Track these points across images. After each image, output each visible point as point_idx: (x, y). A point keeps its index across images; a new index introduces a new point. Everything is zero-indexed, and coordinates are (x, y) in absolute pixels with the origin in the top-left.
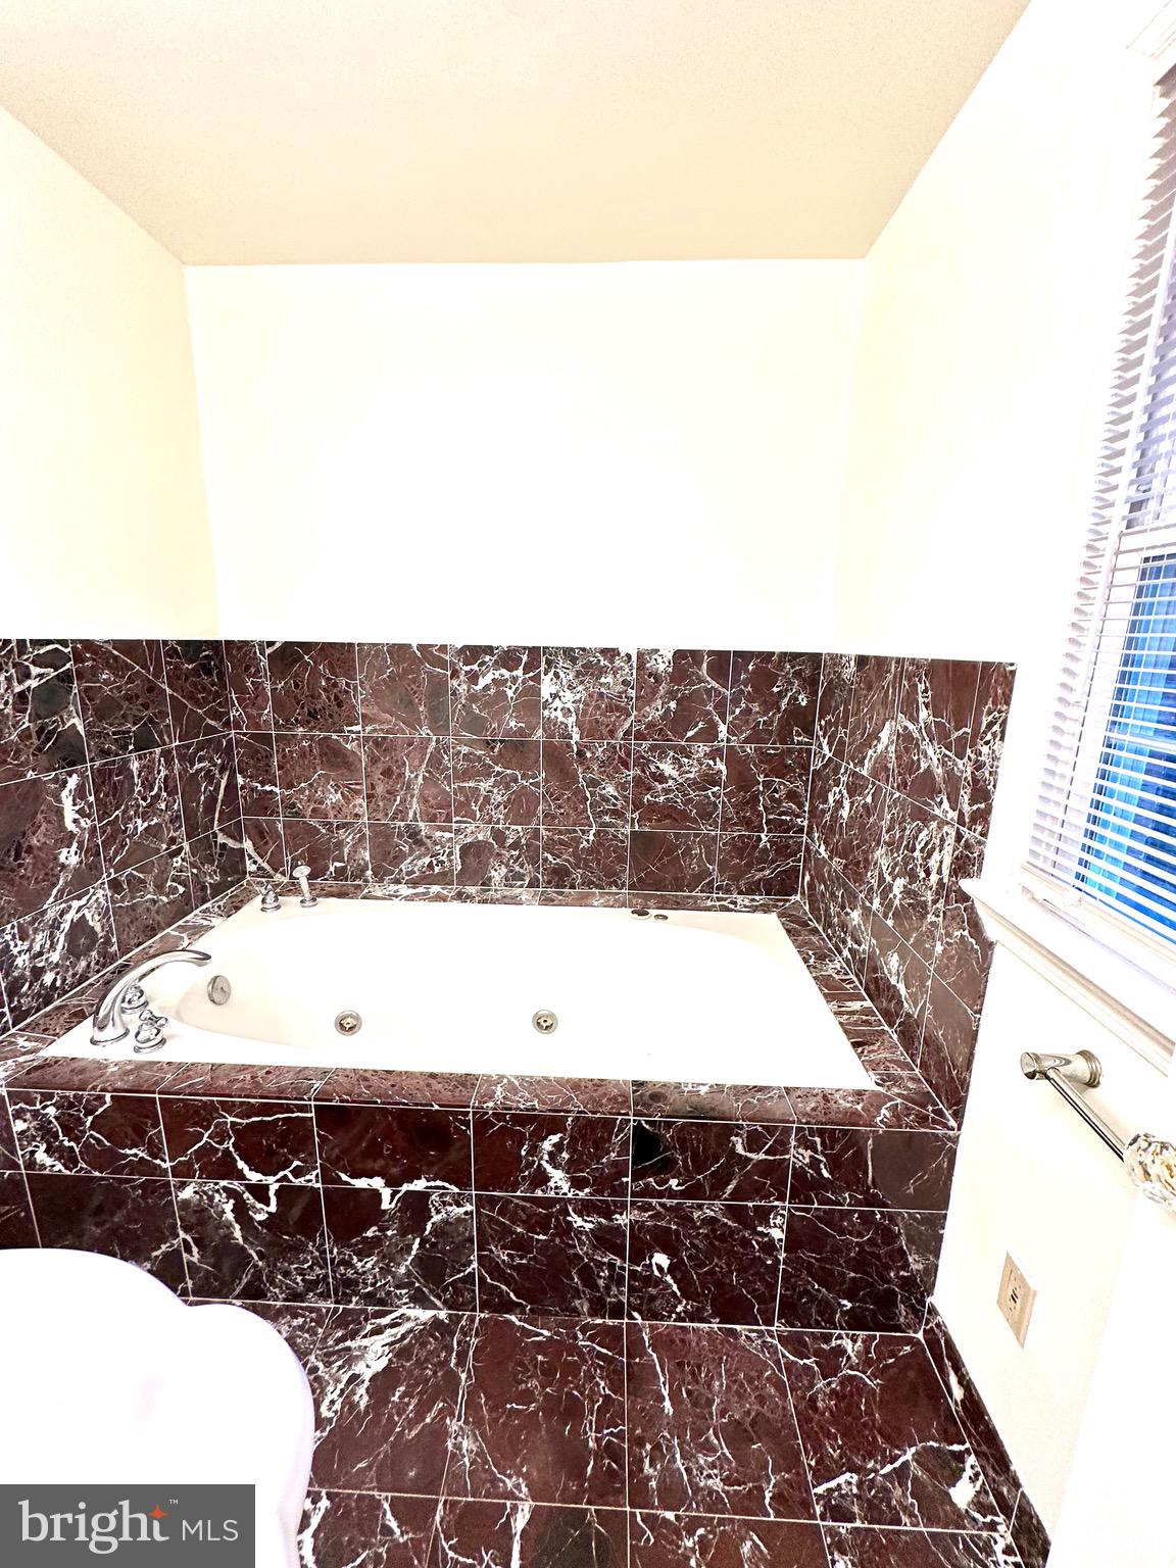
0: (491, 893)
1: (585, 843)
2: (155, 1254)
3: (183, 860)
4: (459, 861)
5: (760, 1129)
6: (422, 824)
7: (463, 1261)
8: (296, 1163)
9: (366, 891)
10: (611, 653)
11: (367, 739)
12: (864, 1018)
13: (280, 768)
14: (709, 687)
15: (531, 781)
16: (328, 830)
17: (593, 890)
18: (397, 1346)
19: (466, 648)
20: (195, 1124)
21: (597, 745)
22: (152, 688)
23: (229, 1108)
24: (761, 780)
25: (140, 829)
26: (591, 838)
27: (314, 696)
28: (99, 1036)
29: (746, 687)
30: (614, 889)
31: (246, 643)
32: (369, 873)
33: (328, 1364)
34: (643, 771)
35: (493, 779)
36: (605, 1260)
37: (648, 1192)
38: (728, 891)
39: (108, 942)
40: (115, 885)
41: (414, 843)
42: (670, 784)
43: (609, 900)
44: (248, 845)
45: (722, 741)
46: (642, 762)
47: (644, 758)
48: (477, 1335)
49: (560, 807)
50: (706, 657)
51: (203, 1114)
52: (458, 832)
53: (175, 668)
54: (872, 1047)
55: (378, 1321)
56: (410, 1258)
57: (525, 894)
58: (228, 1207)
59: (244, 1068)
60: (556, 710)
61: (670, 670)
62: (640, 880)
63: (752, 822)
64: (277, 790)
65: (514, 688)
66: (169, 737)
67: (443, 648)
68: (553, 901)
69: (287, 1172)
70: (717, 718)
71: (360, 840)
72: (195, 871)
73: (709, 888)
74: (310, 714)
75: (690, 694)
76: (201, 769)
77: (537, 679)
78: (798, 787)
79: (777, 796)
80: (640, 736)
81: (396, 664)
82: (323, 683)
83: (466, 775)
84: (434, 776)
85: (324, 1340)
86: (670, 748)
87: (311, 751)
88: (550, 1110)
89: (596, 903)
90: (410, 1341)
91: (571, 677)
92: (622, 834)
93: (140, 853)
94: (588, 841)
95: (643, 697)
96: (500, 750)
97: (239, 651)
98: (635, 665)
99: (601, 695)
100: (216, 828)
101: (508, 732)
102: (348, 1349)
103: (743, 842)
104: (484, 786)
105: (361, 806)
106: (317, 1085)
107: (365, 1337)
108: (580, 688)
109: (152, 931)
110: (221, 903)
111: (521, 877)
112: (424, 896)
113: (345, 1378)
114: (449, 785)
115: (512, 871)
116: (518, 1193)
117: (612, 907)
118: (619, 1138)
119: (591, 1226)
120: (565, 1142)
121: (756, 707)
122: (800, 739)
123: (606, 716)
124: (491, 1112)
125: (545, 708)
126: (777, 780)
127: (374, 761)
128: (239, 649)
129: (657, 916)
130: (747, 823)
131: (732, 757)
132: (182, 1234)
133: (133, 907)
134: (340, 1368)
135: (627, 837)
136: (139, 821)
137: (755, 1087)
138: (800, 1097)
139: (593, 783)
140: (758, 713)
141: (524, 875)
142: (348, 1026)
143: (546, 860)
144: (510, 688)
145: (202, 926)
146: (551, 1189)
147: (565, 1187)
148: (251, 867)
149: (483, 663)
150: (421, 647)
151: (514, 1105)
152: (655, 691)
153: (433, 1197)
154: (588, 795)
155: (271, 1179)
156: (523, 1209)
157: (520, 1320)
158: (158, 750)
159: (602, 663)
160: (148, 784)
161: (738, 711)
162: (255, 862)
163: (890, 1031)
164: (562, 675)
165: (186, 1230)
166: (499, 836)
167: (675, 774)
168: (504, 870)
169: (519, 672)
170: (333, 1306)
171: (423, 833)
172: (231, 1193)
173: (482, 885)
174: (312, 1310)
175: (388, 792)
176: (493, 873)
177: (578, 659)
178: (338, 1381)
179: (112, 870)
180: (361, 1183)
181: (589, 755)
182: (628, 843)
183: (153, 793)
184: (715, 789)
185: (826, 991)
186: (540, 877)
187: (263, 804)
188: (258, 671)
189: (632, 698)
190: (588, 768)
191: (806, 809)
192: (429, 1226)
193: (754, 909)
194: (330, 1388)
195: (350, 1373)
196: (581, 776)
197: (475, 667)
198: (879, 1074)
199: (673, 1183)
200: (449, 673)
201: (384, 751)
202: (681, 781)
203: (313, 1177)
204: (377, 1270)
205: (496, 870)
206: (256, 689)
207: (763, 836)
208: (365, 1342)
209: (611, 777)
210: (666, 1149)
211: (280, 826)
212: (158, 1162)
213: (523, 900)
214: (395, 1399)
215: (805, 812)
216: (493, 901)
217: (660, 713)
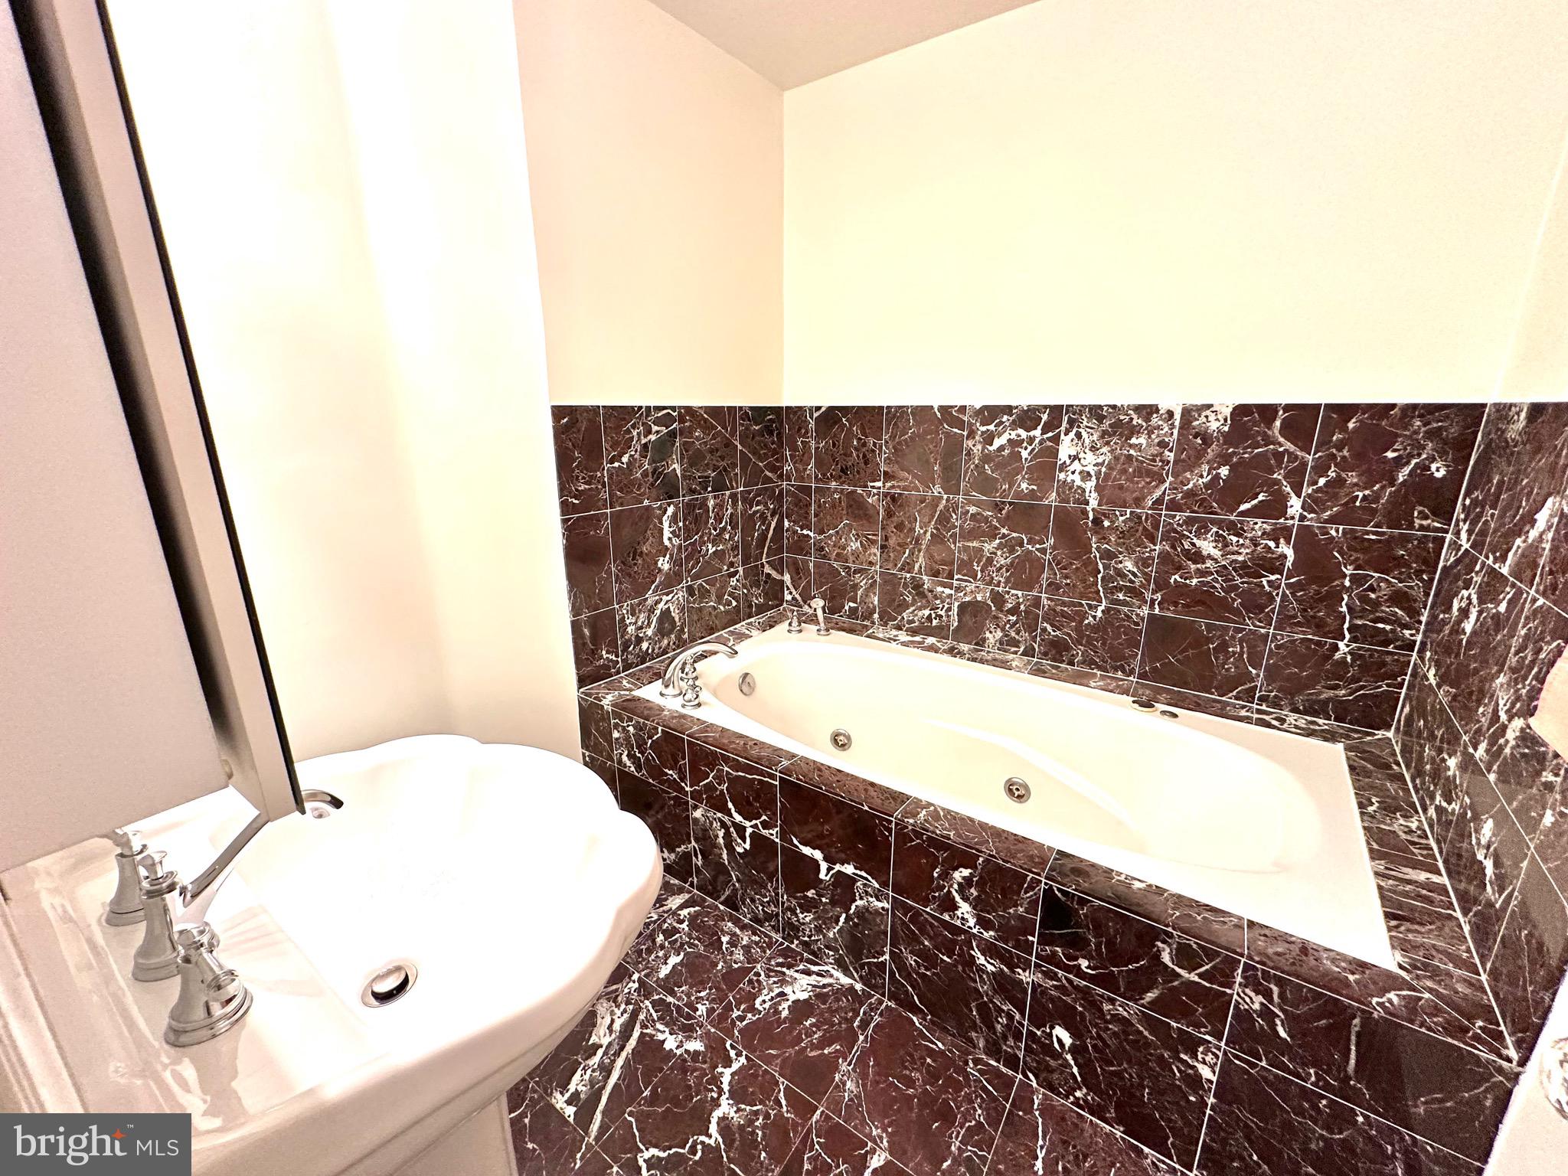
0: (982, 653)
1: (1091, 619)
2: (678, 849)
3: (737, 581)
4: (956, 617)
5: (1195, 946)
6: (925, 577)
7: (878, 949)
8: (764, 817)
9: (871, 631)
10: (1148, 411)
11: (886, 495)
12: (1424, 892)
13: (816, 515)
14: (1281, 449)
15: (1038, 546)
16: (847, 573)
17: (1095, 671)
18: (818, 990)
19: (985, 408)
20: (705, 766)
21: (1118, 513)
22: (728, 444)
23: (726, 759)
24: (1348, 572)
25: (710, 552)
26: (1099, 614)
27: (848, 455)
28: (665, 691)
29: (1340, 450)
30: (1120, 675)
31: (800, 408)
32: (876, 616)
33: (768, 976)
34: (1173, 547)
35: (998, 541)
36: (1005, 1008)
37: (1052, 959)
38: (1276, 704)
39: (682, 631)
40: (690, 590)
41: (917, 594)
42: (1208, 565)
43: (1110, 684)
44: (787, 578)
45: (1293, 518)
46: (1174, 537)
47: (1176, 531)
48: (881, 1015)
49: (1066, 577)
50: (1281, 412)
51: (712, 760)
52: (958, 589)
53: (747, 429)
54: (1416, 927)
55: (809, 966)
56: (838, 928)
57: (1017, 661)
58: (721, 833)
59: (741, 736)
60: (1073, 473)
61: (1226, 429)
62: (1154, 670)
63: (1326, 624)
64: (811, 534)
65: (1030, 448)
66: (737, 483)
67: (963, 409)
68: (1045, 672)
69: (758, 822)
70: (1288, 489)
71: (871, 585)
72: (745, 591)
73: (1249, 695)
74: (842, 470)
75: (1251, 459)
76: (757, 511)
77: (1056, 439)
78: (1411, 588)
79: (1373, 596)
80: (1174, 506)
81: (918, 424)
82: (855, 443)
83: (971, 535)
84: (942, 534)
85: (769, 959)
86: (1213, 522)
87: (840, 502)
88: (963, 844)
89: (1093, 684)
90: (828, 992)
91: (1095, 437)
92: (1138, 615)
93: (708, 570)
94: (1094, 617)
95: (1183, 461)
96: (1009, 512)
97: (795, 414)
98: (1177, 423)
99: (1129, 457)
100: (764, 560)
101: (1019, 495)
102: (784, 974)
103: (1308, 648)
104: (989, 547)
105: (875, 555)
106: (785, 763)
107: (797, 971)
108: (1105, 449)
109: (712, 630)
110: (761, 620)
111: (1016, 644)
112: (919, 645)
113: (777, 991)
114: (955, 543)
115: (1007, 636)
116: (928, 910)
117: (1111, 691)
118: (1028, 895)
119: (994, 969)
120: (975, 879)
121: (1352, 478)
122: (1425, 523)
123: (1132, 482)
124: (910, 827)
125: (1061, 471)
126: (1376, 575)
127: (889, 514)
128: (796, 412)
129: (1164, 713)
130: (1319, 626)
131: (1306, 540)
132: (693, 843)
133: (700, 609)
134: (775, 983)
135: (1143, 619)
136: (710, 546)
137: (1208, 906)
138: (1265, 935)
139: (1108, 555)
140: (1356, 485)
141: (1019, 642)
142: (840, 743)
143: (1044, 630)
144: (1026, 449)
145: (744, 634)
146: (958, 918)
147: (972, 922)
148: (788, 597)
149: (1001, 423)
150: (942, 408)
151: (931, 828)
152: (1200, 454)
153: (859, 884)
154: (1101, 567)
155: (747, 824)
156: (931, 925)
157: (920, 1024)
158: (728, 493)
159: (1134, 423)
160: (719, 519)
161: (1322, 481)
162: (791, 593)
163: (1462, 920)
164: (1084, 435)
165: (697, 841)
166: (998, 599)
167: (1216, 553)
168: (999, 634)
169: (1037, 432)
170: (781, 940)
171: (926, 587)
172: (723, 825)
173: (976, 644)
174: (766, 935)
175: (899, 545)
176: (988, 635)
177: (1105, 417)
178: (771, 990)
179: (689, 579)
180: (807, 850)
181: (1106, 523)
182: (1143, 626)
183: (721, 526)
184: (1273, 578)
185: (1375, 846)
186: (1036, 646)
187: (800, 545)
188: (807, 432)
189: (1169, 462)
190: (1104, 538)
191: (1424, 619)
192: (853, 907)
193: (1310, 733)
194: (765, 992)
195: (781, 990)
196: (1094, 546)
197: (992, 427)
198: (1410, 958)
199: (1084, 963)
200: (965, 433)
201: (899, 506)
202: (1224, 563)
203: (774, 832)
204: (813, 926)
205: (991, 632)
206: (804, 447)
207: (1341, 645)
208: (796, 975)
209: (1130, 551)
210: (1078, 925)
211: (811, 565)
212: (683, 784)
213: (1014, 665)
214: (807, 1024)
215: (1420, 622)
216: (982, 661)
217: (1205, 480)
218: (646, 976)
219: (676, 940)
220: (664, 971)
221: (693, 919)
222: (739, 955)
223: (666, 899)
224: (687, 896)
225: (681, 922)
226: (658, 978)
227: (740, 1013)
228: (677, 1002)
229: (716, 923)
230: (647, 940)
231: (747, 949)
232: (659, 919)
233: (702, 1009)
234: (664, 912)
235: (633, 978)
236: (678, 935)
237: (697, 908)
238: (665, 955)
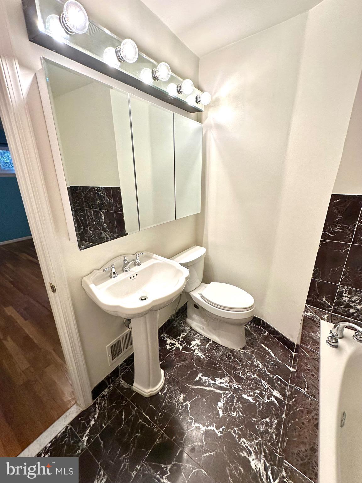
18: (258, 475)
33: (257, 444)
55: (270, 470)
85: (266, 445)
102: (261, 453)
107: (265, 462)
113: (251, 450)
134: (255, 448)
174: (278, 442)
178: (251, 446)
194: (249, 443)
195: (252, 452)
208: (262, 461)
214: (240, 467)
218: (241, 390)
219: (259, 398)
220: (245, 396)
221: (272, 403)
222: (262, 428)
223: (276, 390)
224: (282, 398)
225: (268, 398)
226: (242, 395)
227: (237, 431)
228: (234, 404)
229: (274, 415)
230: (255, 387)
231: (266, 432)
232: (266, 389)
233: (234, 414)
234: (270, 390)
235: (239, 386)
236: (262, 398)
237: (278, 404)
238: (251, 395)
